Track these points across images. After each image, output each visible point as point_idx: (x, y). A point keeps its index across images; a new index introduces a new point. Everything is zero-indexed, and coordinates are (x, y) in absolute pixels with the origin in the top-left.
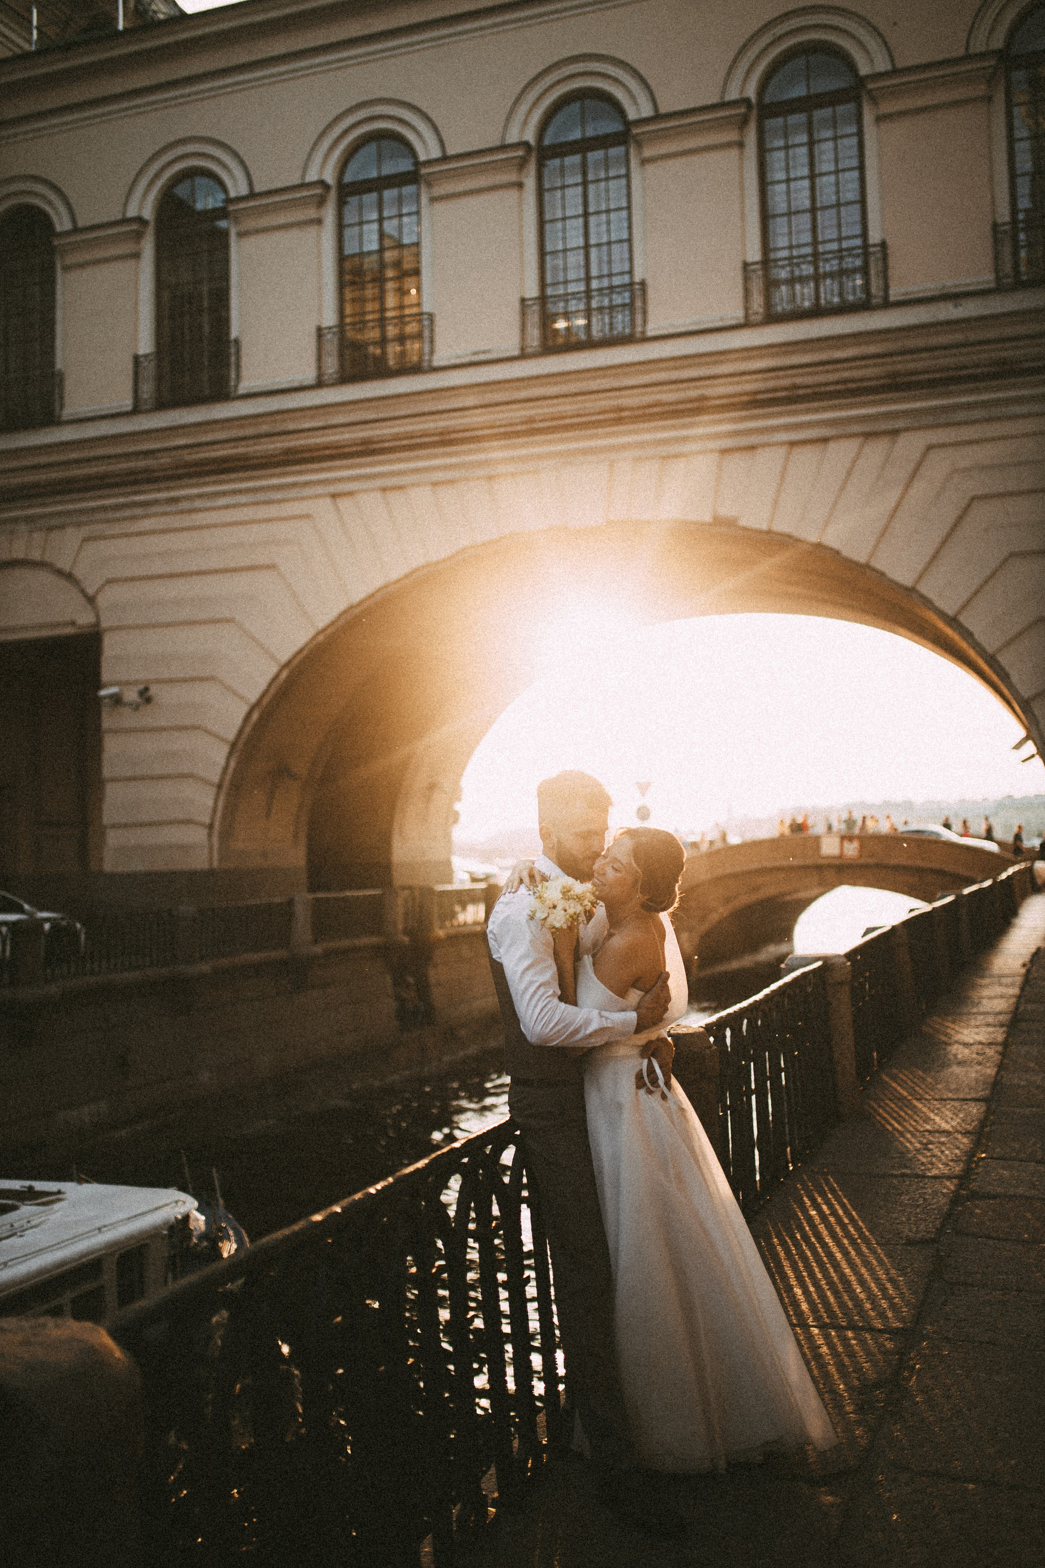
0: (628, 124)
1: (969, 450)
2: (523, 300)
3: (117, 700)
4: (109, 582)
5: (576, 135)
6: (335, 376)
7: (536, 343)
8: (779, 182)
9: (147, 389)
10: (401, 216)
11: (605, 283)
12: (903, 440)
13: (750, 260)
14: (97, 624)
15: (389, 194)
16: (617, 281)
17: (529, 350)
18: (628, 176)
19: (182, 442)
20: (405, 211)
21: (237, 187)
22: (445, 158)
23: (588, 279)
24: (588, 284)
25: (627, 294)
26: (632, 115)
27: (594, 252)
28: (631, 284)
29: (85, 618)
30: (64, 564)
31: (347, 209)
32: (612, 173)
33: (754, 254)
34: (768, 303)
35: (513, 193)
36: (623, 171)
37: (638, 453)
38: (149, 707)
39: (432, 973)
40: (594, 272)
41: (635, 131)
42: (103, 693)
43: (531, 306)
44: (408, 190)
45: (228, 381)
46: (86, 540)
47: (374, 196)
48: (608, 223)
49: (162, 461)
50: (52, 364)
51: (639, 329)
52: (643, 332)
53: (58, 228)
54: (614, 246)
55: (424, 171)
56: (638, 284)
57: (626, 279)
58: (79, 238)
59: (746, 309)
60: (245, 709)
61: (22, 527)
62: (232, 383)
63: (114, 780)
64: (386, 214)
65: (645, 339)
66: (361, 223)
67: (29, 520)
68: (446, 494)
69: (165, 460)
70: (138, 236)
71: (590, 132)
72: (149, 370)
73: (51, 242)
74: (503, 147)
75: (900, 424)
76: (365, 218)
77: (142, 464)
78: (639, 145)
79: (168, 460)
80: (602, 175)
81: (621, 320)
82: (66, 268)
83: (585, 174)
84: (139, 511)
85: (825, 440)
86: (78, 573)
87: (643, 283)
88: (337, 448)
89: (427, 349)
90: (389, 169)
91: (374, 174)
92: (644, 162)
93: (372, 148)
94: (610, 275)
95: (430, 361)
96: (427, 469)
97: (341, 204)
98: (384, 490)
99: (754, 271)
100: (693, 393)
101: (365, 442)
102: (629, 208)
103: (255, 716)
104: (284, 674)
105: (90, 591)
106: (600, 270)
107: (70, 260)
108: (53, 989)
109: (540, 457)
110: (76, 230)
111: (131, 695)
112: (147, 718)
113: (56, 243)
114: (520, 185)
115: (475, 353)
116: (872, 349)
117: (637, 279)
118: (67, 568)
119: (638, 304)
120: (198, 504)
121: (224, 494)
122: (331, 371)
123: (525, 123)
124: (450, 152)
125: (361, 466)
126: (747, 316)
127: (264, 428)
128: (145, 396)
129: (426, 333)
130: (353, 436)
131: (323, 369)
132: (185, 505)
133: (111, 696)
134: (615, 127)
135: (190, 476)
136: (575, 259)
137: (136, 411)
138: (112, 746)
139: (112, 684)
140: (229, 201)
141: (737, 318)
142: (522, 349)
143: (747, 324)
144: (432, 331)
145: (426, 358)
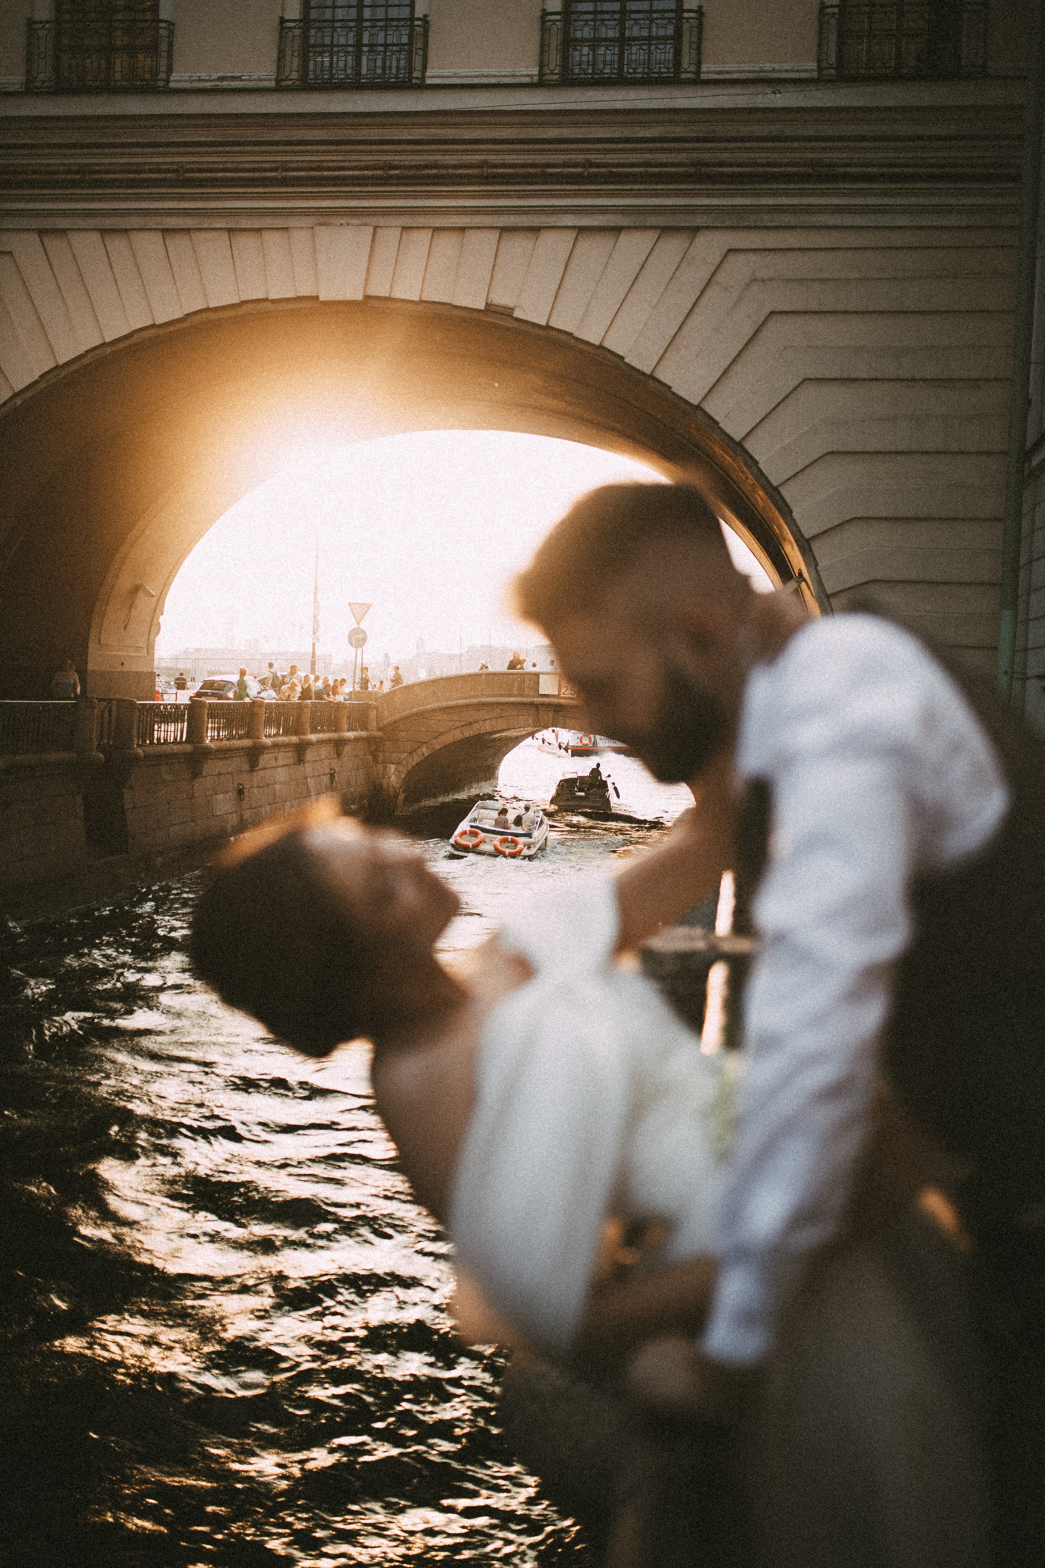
1: (770, 258)
2: (282, 20)
6: (47, 84)
7: (293, 75)
11: (380, 13)
12: (702, 239)
13: (550, 9)
16: (394, 13)
17: (284, 83)
23: (361, 6)
24: (360, 13)
25: (405, 31)
28: (411, 19)
34: (565, 63)
37: (407, 221)
39: (127, 795)
43: (289, 29)
51: (416, 74)
52: (422, 78)
56: (419, 19)
57: (405, 13)
59: (542, 67)
65: (422, 87)
68: (179, 245)
75: (699, 221)
81: (396, 63)
85: (617, 230)
87: (425, 19)
89: (163, 66)
95: (168, 81)
96: (156, 212)
98: (102, 231)
99: (553, 22)
115: (222, 79)
116: (678, 131)
117: (419, 14)
119: (418, 45)
122: (42, 76)
126: (541, 74)
129: (164, 46)
131: (34, 71)
141: (531, 76)
142: (277, 81)
143: (540, 84)
144: (171, 45)
145: (162, 76)
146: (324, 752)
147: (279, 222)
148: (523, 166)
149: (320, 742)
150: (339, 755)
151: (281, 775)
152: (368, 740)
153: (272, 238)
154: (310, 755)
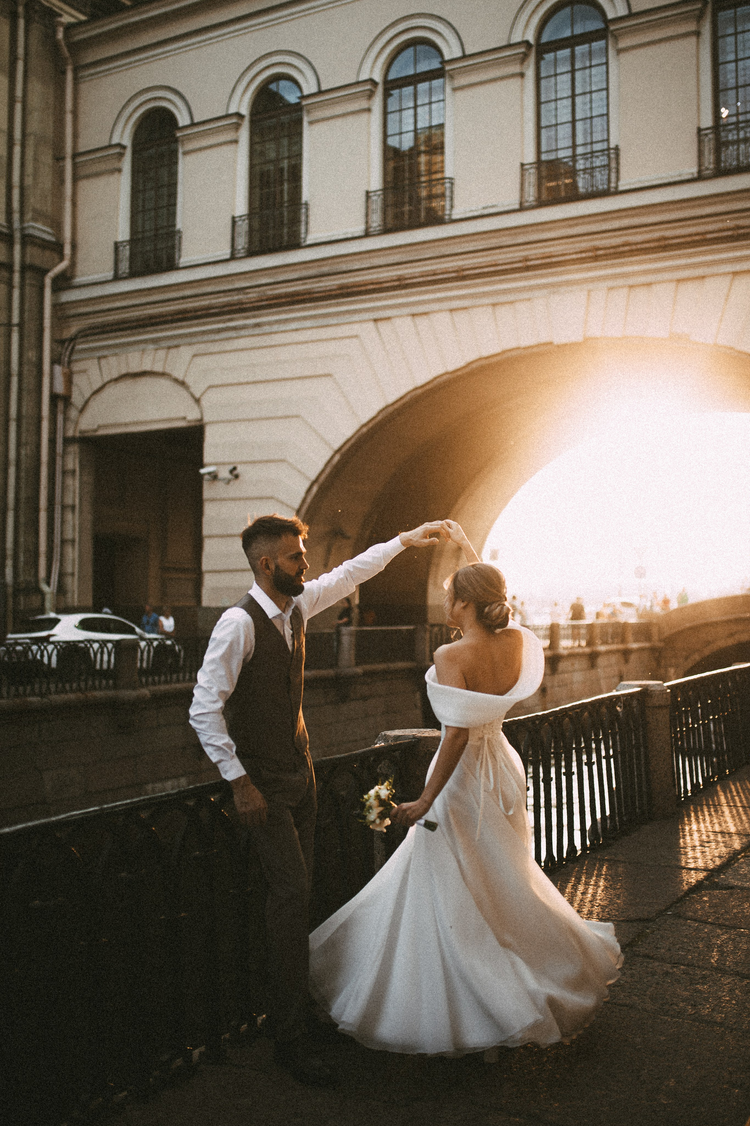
0: (607, 22)
2: (522, 165)
3: (214, 477)
4: (210, 387)
5: (567, 33)
6: (378, 229)
7: (532, 199)
8: (730, 62)
9: (242, 242)
10: (430, 103)
11: (588, 149)
13: (703, 126)
14: (201, 420)
15: (423, 87)
16: (597, 147)
17: (527, 204)
18: (607, 63)
19: (264, 281)
20: (434, 99)
21: (309, 87)
22: (464, 57)
23: (574, 146)
24: (574, 150)
25: (604, 158)
26: (610, 15)
27: (579, 126)
28: (609, 149)
29: (193, 415)
30: (179, 374)
31: (390, 100)
32: (594, 63)
33: (707, 121)
34: (718, 160)
35: (517, 81)
36: (604, 61)
37: (610, 283)
38: (237, 482)
40: (580, 140)
41: (612, 28)
42: (203, 471)
43: (527, 170)
44: (436, 83)
45: (299, 234)
46: (195, 356)
47: (411, 88)
48: (591, 101)
49: (251, 295)
50: (174, 225)
51: (613, 185)
52: (616, 187)
53: (181, 124)
54: (595, 120)
55: (448, 68)
56: (613, 149)
57: (604, 146)
58: (196, 130)
59: (700, 165)
60: (307, 485)
61: (151, 346)
62: (303, 236)
63: (210, 537)
64: (419, 102)
65: (618, 193)
66: (401, 110)
67: (155, 341)
68: (461, 318)
69: (253, 295)
70: (237, 127)
71: (579, 30)
72: (243, 227)
73: (174, 135)
74: (510, 46)
76: (404, 107)
77: (236, 298)
78: (616, 38)
79: (255, 295)
80: (588, 64)
81: (600, 178)
82: (185, 153)
83: (573, 64)
84: (232, 334)
86: (189, 381)
87: (617, 149)
88: (377, 283)
89: (448, 207)
90: (424, 67)
91: (411, 72)
92: (619, 51)
93: (410, 52)
94: (592, 143)
95: (450, 215)
96: (445, 299)
97: (387, 95)
98: (413, 315)
99: (706, 135)
100: (657, 235)
101: (400, 279)
102: (607, 89)
103: (315, 489)
104: (337, 458)
105: (197, 395)
106: (585, 138)
107: (189, 146)
108: (145, 692)
109: (531, 288)
110: (193, 124)
111: (224, 473)
112: (234, 490)
113: (179, 134)
114: (522, 75)
115: (484, 208)
117: (612, 146)
118: (181, 377)
119: (613, 165)
120: (275, 328)
121: (294, 320)
122: (375, 225)
123: (527, 25)
124: (468, 52)
125: (397, 296)
126: (700, 172)
127: (325, 269)
128: (240, 247)
129: (448, 193)
130: (390, 274)
131: (370, 222)
132: (267, 329)
133: (209, 473)
134: (597, 25)
135: (270, 306)
136: (565, 131)
137: (233, 258)
138: (209, 510)
139: (210, 465)
140: (303, 97)
141: (692, 174)
142: (521, 204)
143: (700, 178)
144: (452, 192)
145: (447, 212)
146: (613, 659)
147: (525, 295)
148: (690, 235)
149: (608, 653)
150: (627, 661)
151: (578, 677)
152: (653, 650)
153: (520, 306)
154: (601, 661)
